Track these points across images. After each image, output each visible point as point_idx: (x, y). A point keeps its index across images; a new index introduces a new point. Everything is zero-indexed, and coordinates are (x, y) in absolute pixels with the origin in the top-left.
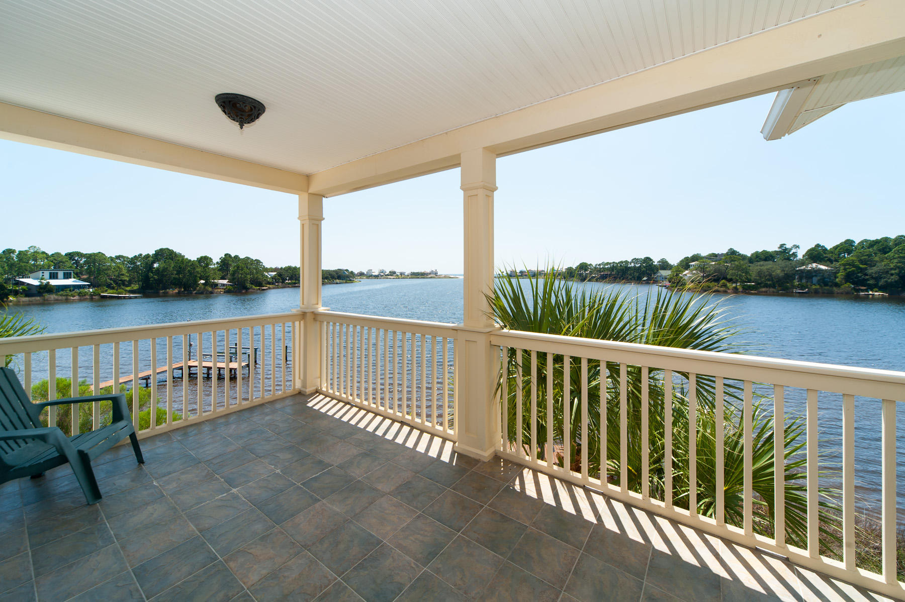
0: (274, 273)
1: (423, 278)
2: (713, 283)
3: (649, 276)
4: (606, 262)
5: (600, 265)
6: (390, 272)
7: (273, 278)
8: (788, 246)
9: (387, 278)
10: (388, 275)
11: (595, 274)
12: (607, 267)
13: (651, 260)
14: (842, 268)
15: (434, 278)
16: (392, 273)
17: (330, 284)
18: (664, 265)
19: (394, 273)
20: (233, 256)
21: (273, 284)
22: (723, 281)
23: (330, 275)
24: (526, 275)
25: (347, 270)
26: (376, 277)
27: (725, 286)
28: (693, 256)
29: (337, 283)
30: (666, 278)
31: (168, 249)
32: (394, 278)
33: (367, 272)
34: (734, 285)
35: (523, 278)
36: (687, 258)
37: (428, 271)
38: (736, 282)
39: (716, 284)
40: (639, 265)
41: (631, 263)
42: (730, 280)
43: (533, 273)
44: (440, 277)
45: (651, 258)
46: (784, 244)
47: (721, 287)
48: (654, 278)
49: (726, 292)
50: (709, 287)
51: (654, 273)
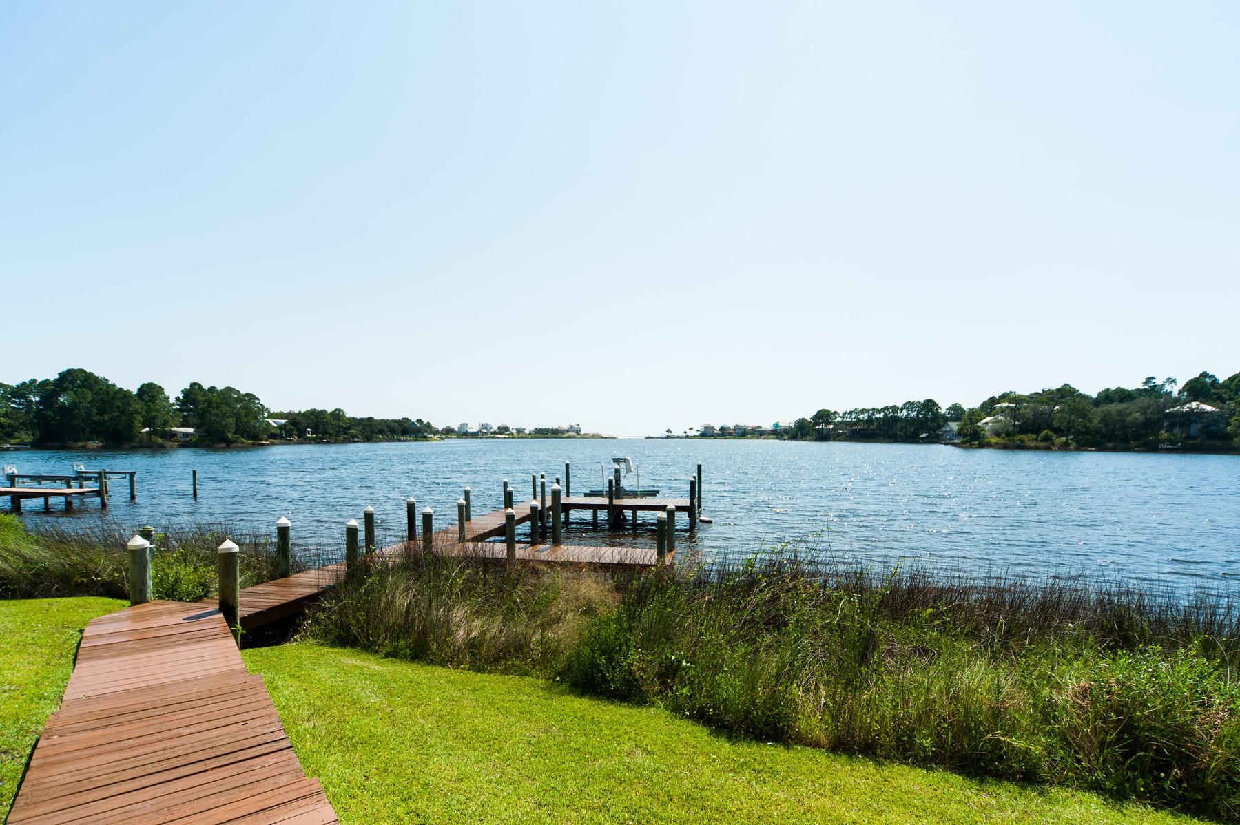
0: (283, 421)
1: (555, 438)
2: (1029, 435)
3: (931, 431)
4: (860, 408)
5: (850, 413)
6: (499, 428)
7: (281, 427)
9: (493, 438)
10: (495, 433)
11: (842, 429)
12: (862, 416)
13: (935, 404)
15: (574, 437)
16: (503, 430)
17: (387, 441)
18: (956, 413)
19: (506, 429)
20: (206, 387)
21: (281, 437)
22: (1046, 431)
23: (387, 426)
24: (730, 434)
25: (419, 421)
26: (475, 435)
27: (1047, 439)
28: (1002, 395)
29: (399, 441)
31: (82, 371)
32: (505, 438)
33: (459, 428)
34: (1064, 439)
35: (726, 439)
36: (991, 400)
37: (565, 427)
38: (1068, 432)
39: (1034, 436)
40: (916, 412)
41: (902, 410)
42: (1058, 432)
43: (743, 431)
44: (585, 437)
45: (937, 402)
47: (1043, 440)
48: (938, 435)
49: (1047, 449)
50: (1022, 441)
51: (940, 427)
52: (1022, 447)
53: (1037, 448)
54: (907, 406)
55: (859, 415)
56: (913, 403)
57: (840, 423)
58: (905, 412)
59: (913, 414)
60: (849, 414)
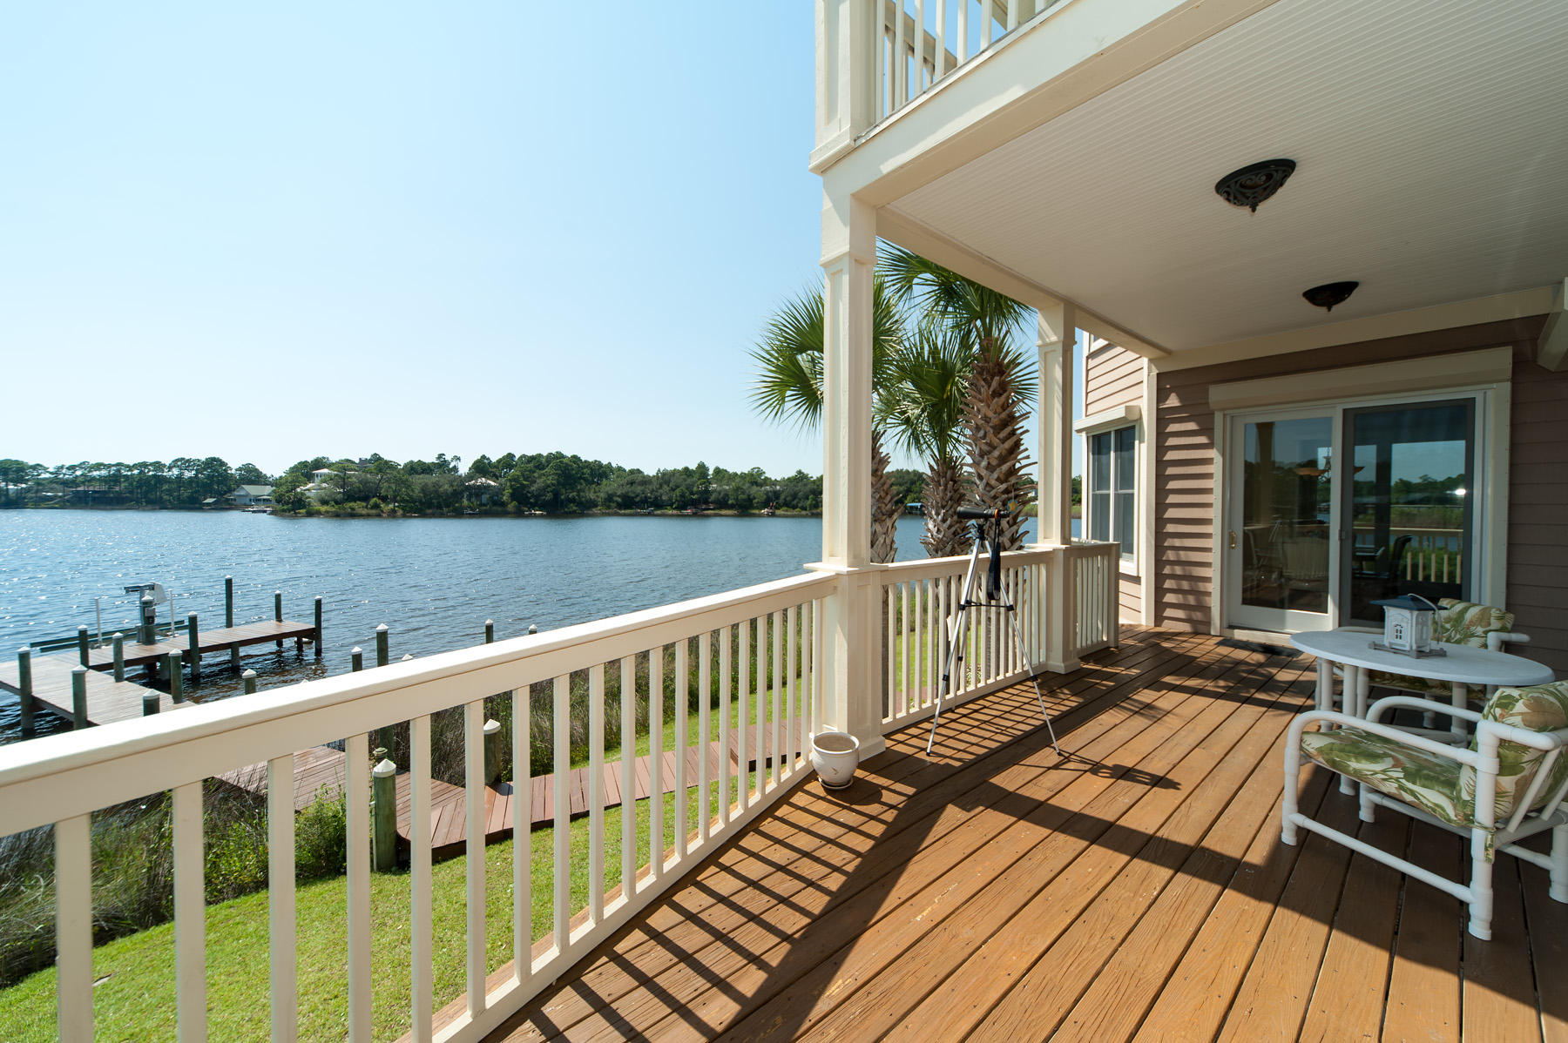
2: (358, 502)
3: (220, 494)
4: (93, 462)
5: (73, 468)
8: (448, 458)
11: (51, 490)
12: (96, 473)
13: (222, 463)
14: (508, 484)
18: (252, 475)
22: (375, 499)
27: (376, 506)
28: (316, 460)
30: (259, 500)
34: (390, 506)
36: (304, 464)
38: (394, 500)
39: (364, 504)
40: (194, 472)
41: (170, 468)
42: (384, 499)
45: (224, 460)
46: (444, 455)
47: (372, 508)
48: (227, 500)
49: (379, 516)
50: (353, 509)
51: (230, 490)
52: (353, 515)
53: (368, 516)
54: (179, 463)
55: (89, 472)
56: (188, 461)
57: (51, 481)
58: (175, 471)
59: (188, 474)
60: (68, 468)
